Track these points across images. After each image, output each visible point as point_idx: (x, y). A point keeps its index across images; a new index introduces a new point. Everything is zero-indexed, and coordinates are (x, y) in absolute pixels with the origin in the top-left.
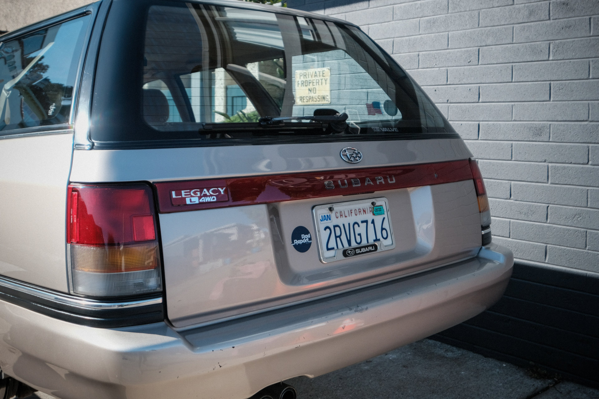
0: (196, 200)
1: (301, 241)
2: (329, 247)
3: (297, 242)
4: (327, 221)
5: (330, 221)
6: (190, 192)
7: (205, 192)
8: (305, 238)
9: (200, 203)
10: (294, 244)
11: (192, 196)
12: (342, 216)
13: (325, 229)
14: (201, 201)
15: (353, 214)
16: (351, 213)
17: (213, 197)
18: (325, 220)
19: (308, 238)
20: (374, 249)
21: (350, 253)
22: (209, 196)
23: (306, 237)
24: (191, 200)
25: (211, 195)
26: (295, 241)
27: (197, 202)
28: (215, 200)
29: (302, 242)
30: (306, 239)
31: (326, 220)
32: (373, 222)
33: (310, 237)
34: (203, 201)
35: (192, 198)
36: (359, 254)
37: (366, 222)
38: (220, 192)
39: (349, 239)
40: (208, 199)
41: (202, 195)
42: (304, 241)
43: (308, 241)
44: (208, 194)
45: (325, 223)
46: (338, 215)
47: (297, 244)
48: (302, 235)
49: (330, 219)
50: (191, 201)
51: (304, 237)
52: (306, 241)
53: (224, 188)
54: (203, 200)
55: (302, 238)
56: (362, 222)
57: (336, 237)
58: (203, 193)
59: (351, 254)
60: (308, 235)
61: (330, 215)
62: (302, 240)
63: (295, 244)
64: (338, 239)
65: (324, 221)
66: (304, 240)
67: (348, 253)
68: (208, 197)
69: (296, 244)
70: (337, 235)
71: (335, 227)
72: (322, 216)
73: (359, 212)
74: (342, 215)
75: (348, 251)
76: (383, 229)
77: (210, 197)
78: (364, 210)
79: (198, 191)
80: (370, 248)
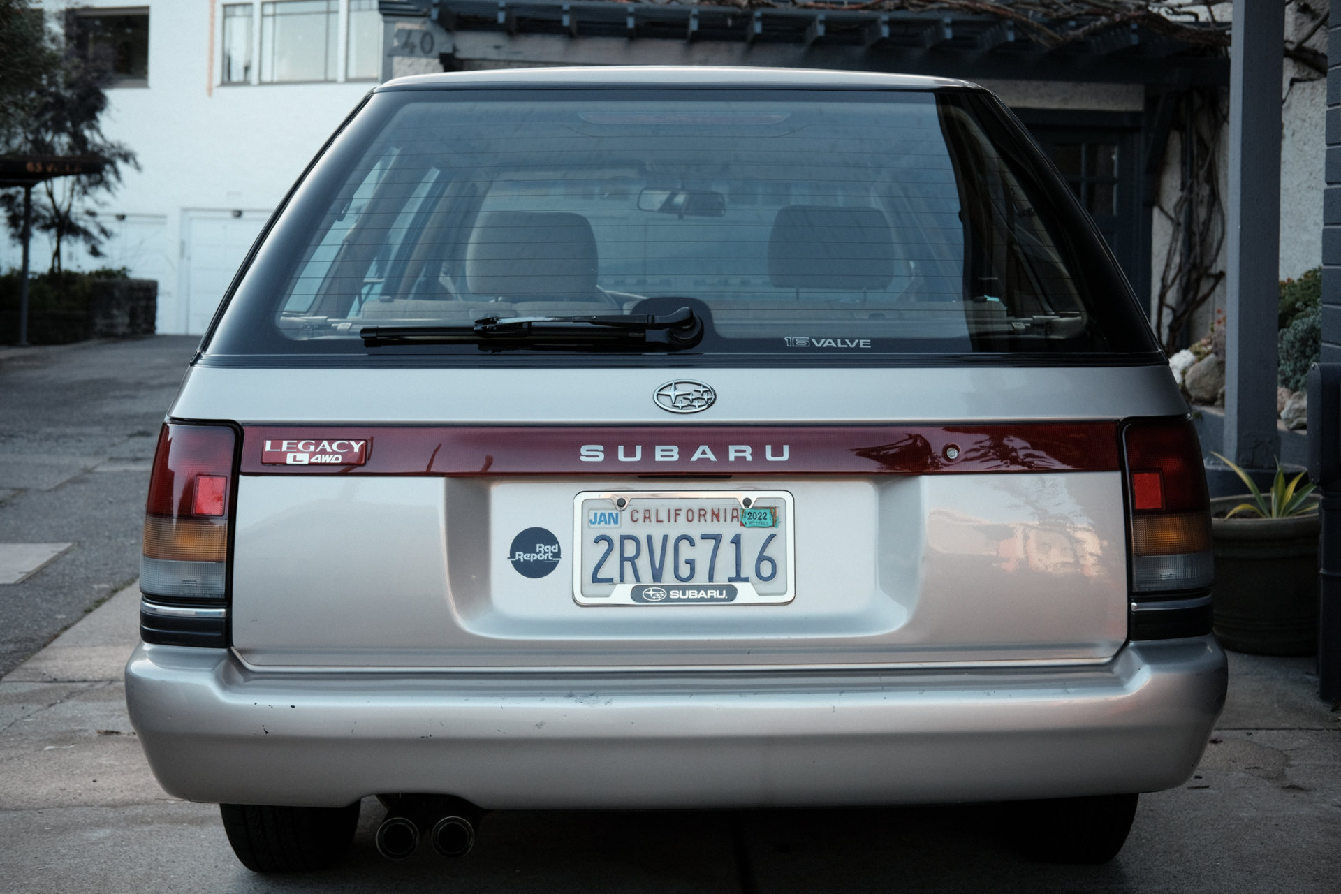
0: (304, 458)
1: (534, 557)
2: (600, 576)
3: (522, 556)
4: (607, 525)
5: (617, 526)
6: (297, 444)
7: (324, 446)
8: (543, 552)
9: (311, 464)
10: (514, 560)
11: (299, 451)
12: (647, 520)
13: (597, 541)
14: (313, 460)
15: (682, 518)
16: (677, 515)
17: (336, 456)
18: (602, 523)
19: (552, 552)
20: (724, 596)
21: (653, 595)
22: (330, 454)
23: (547, 551)
24: (295, 457)
25: (334, 453)
26: (517, 553)
27: (306, 462)
28: (339, 461)
29: (535, 559)
30: (545, 553)
31: (606, 523)
32: (736, 541)
33: (557, 550)
34: (316, 461)
35: (298, 455)
36: (679, 600)
37: (717, 538)
38: (352, 448)
39: (657, 566)
40: (327, 459)
41: (318, 450)
42: (541, 557)
43: (550, 558)
44: (329, 450)
45: (600, 528)
46: (640, 516)
47: (522, 560)
48: (538, 545)
49: (616, 522)
50: (295, 460)
51: (542, 549)
52: (545, 557)
53: (362, 443)
54: (317, 459)
55: (538, 551)
56: (704, 537)
57: (623, 559)
58: (321, 447)
59: (654, 597)
60: (554, 547)
61: (617, 514)
62: (535, 555)
63: (517, 559)
64: (628, 565)
65: (599, 523)
66: (539, 555)
67: (648, 596)
68: (327, 456)
69: (519, 559)
70: (626, 555)
71: (623, 538)
72: (596, 514)
73: (700, 515)
74: (649, 518)
75: (649, 591)
76: (761, 558)
77: (332, 456)
78: (716, 513)
79: (312, 444)
80: (716, 594)
